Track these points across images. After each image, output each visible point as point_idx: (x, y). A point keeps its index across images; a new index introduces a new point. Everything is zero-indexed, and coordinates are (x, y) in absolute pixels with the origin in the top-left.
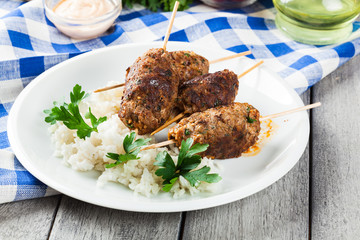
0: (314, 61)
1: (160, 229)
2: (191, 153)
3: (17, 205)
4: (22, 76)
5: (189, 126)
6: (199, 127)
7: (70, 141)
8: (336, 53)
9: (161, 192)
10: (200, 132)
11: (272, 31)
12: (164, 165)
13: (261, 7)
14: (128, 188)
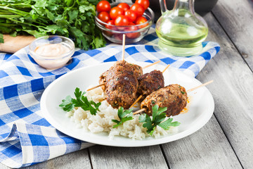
0: (193, 63)
1: (153, 156)
2: (159, 113)
3: (65, 157)
4: (33, 91)
5: (153, 99)
6: (159, 98)
7: (85, 117)
8: (202, 58)
9: (146, 137)
10: (160, 101)
11: (159, 52)
12: (146, 121)
13: (146, 41)
14: (128, 137)
